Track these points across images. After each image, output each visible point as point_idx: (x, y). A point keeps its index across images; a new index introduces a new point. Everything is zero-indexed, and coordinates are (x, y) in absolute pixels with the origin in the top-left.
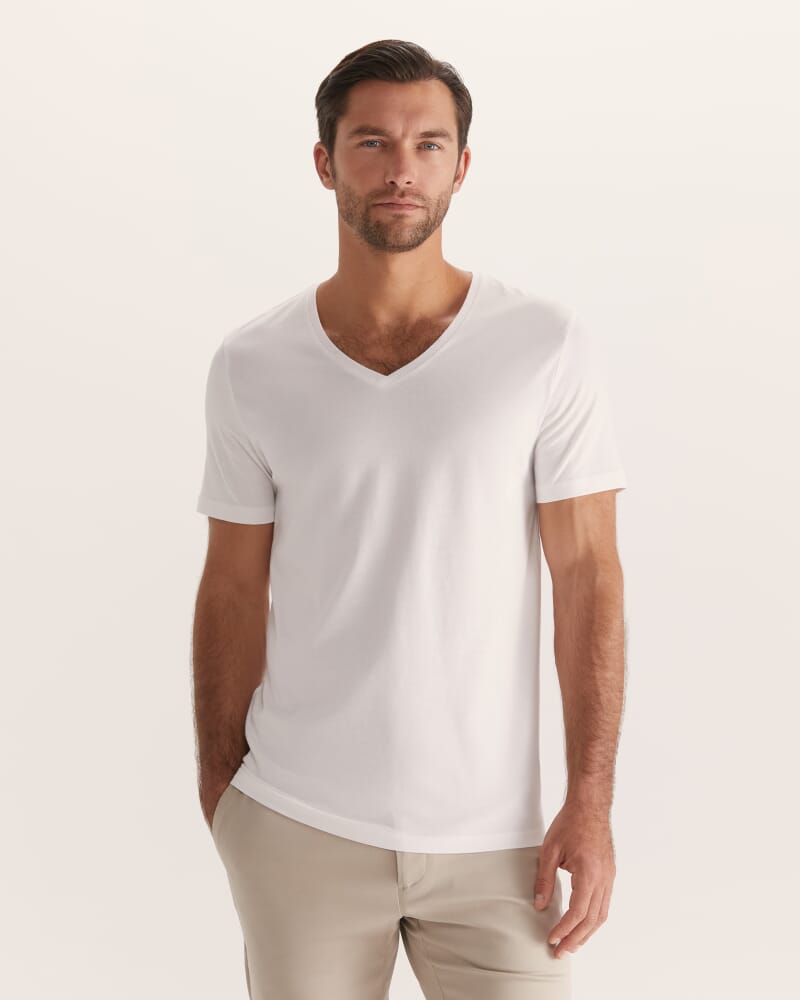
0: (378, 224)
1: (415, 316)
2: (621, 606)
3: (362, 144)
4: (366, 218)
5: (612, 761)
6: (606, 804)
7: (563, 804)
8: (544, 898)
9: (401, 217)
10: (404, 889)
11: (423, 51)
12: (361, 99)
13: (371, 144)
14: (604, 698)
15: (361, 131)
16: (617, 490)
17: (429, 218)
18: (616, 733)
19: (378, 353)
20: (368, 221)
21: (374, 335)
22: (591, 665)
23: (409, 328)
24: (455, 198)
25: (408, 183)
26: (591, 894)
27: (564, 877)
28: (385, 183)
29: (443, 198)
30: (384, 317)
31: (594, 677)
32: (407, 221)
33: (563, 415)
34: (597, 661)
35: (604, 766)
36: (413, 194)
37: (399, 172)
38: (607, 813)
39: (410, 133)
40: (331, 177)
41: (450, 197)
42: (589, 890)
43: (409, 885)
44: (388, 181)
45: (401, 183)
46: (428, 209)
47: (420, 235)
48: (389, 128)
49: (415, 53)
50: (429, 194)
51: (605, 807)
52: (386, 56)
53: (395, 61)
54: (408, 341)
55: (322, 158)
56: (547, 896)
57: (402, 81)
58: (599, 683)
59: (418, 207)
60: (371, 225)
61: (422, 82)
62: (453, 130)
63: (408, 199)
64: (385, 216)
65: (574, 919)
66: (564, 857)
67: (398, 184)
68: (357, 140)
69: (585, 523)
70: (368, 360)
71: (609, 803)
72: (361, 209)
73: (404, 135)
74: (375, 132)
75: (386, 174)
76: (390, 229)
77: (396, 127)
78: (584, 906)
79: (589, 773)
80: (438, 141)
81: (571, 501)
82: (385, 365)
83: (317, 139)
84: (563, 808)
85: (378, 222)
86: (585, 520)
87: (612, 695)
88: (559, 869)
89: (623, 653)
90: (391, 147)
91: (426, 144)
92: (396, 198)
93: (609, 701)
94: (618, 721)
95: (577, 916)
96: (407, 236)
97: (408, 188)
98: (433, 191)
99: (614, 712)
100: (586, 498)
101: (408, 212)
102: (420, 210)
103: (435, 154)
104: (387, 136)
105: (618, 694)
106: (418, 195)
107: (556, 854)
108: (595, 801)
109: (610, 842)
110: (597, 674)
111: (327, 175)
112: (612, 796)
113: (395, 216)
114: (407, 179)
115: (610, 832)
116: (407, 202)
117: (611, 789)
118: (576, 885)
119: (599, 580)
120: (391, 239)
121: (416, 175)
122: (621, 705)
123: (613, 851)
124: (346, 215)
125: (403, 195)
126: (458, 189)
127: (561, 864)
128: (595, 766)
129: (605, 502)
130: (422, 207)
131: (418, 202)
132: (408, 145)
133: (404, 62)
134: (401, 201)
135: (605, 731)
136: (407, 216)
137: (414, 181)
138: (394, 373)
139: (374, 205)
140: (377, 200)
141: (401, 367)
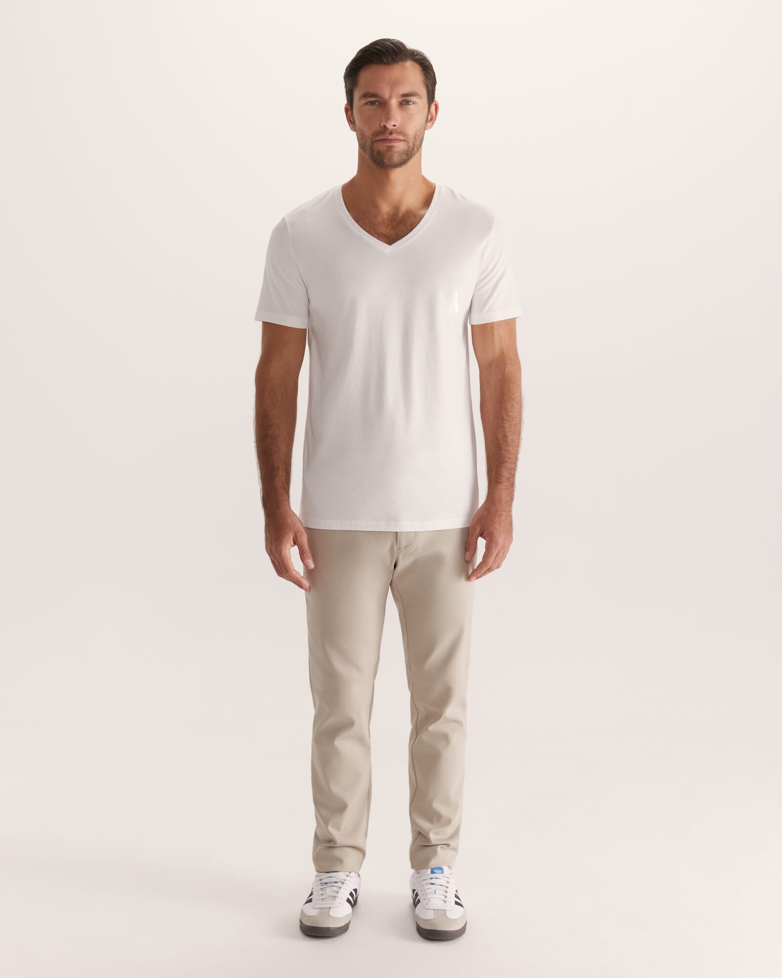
0: (379, 153)
1: (403, 209)
2: (520, 385)
3: (367, 104)
4: (372, 150)
5: (514, 476)
6: (509, 501)
7: (484, 501)
8: (470, 554)
9: (392, 147)
10: (400, 548)
11: (402, 44)
12: (365, 76)
13: (372, 103)
14: (509, 439)
15: (365, 96)
16: (517, 318)
17: (409, 147)
18: (516, 459)
19: (384, 230)
20: (373, 151)
21: (380, 219)
22: (503, 419)
23: (400, 215)
24: (427, 133)
25: (394, 126)
26: (495, 554)
27: (481, 543)
28: (381, 127)
29: (418, 133)
30: (385, 208)
31: (504, 427)
32: (395, 150)
33: (491, 272)
34: (505, 417)
35: (509, 478)
36: (397, 132)
37: (388, 119)
38: (510, 506)
39: (394, 95)
40: (354, 124)
41: (424, 133)
42: (495, 552)
43: (403, 547)
44: (382, 125)
45: (390, 126)
47: (404, 157)
48: (381, 93)
49: (396, 46)
50: (408, 133)
51: (509, 503)
52: (377, 49)
53: (383, 52)
54: (400, 222)
55: (349, 113)
56: (471, 553)
57: (388, 63)
58: (507, 431)
59: (401, 140)
60: (375, 153)
61: (401, 63)
62: (423, 92)
63: (394, 136)
64: (382, 147)
65: (484, 567)
66: (483, 531)
67: (388, 126)
68: (363, 101)
69: (500, 337)
70: (378, 234)
71: (512, 500)
72: (369, 143)
73: (391, 97)
74: (373, 95)
75: (381, 121)
76: (385, 155)
77: (386, 93)
78: (491, 560)
79: (500, 483)
80: (413, 99)
81: (493, 323)
82: (388, 237)
84: (484, 502)
85: (378, 151)
86: (500, 335)
87: (514, 437)
88: (480, 538)
89: (521, 412)
90: (382, 104)
91: (405, 102)
92: (387, 136)
93: (513, 440)
94: (517, 452)
95: (486, 566)
96: (396, 158)
97: (394, 129)
98: (411, 130)
99: (516, 447)
100: (501, 322)
101: (396, 144)
102: (403, 142)
103: (412, 107)
104: (381, 98)
105: (518, 436)
106: (400, 133)
107: (478, 531)
108: (504, 500)
109: (511, 523)
110: (506, 425)
111: (352, 123)
112: (513, 496)
113: (388, 147)
114: (393, 123)
115: (511, 517)
116: (395, 138)
117: (513, 492)
118: (488, 548)
119: (507, 370)
120: (386, 161)
121: (399, 119)
122: (519, 442)
123: (512, 528)
124: (362, 146)
125: (391, 133)
126: (431, 127)
127: (481, 535)
128: (504, 479)
129: (510, 324)
130: (404, 140)
131: (401, 137)
132: (394, 102)
133: (388, 52)
134: (391, 137)
135: (509, 458)
136: (395, 147)
137: (398, 125)
138: (394, 244)
139: (375, 141)
140: (377, 138)
141: (398, 240)
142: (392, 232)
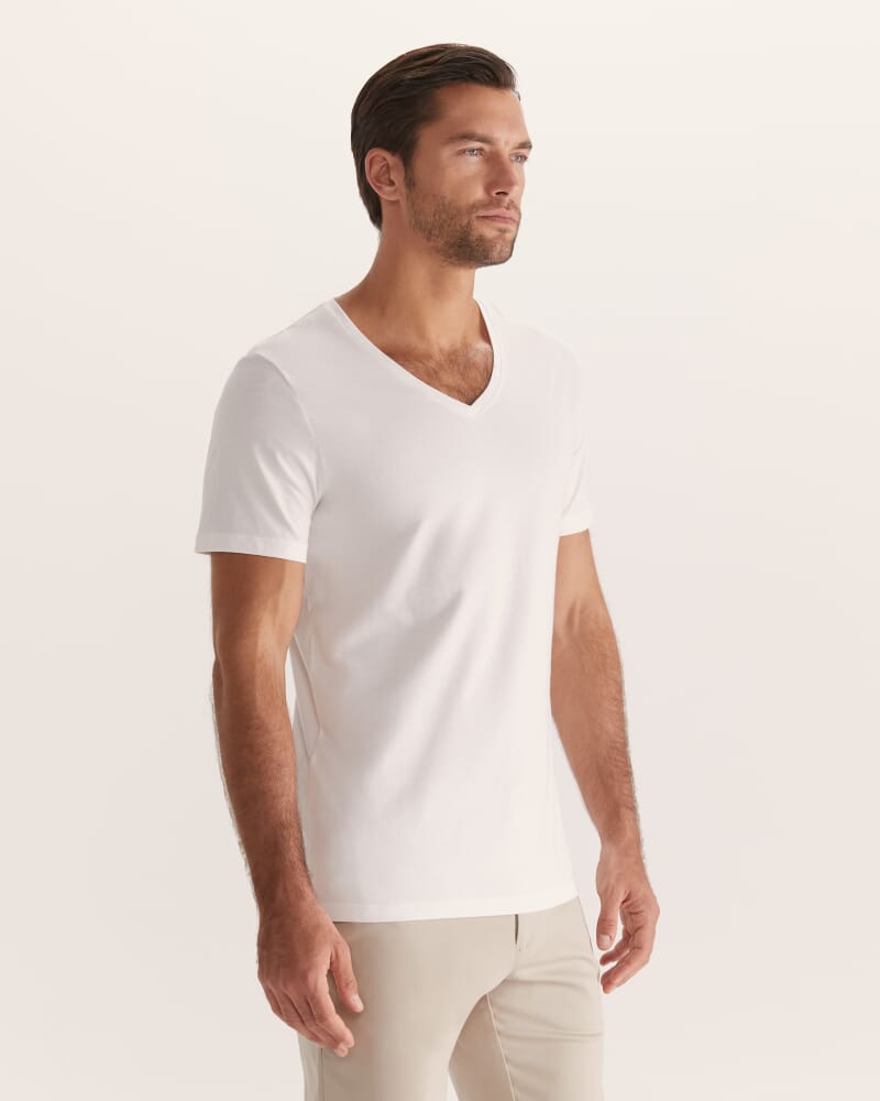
3: (463, 152)
4: (466, 231)
8: (611, 938)
9: (505, 230)
13: (472, 152)
15: (464, 138)
19: (450, 379)
20: (468, 234)
28: (490, 195)
32: (509, 236)
37: (510, 183)
39: (511, 142)
40: (400, 183)
44: (495, 192)
54: (467, 365)
56: (613, 936)
59: (515, 222)
60: (472, 239)
63: (512, 212)
64: (488, 229)
68: (455, 147)
70: (444, 386)
75: (490, 184)
76: (495, 244)
82: (462, 393)
85: (481, 237)
90: (491, 157)
92: (503, 210)
97: (512, 200)
101: (510, 227)
106: (517, 209)
116: (511, 215)
125: (509, 208)
132: (507, 155)
134: (507, 214)
136: (509, 231)
138: (477, 401)
139: (478, 217)
140: (482, 213)
141: (477, 397)
142: (463, 383)
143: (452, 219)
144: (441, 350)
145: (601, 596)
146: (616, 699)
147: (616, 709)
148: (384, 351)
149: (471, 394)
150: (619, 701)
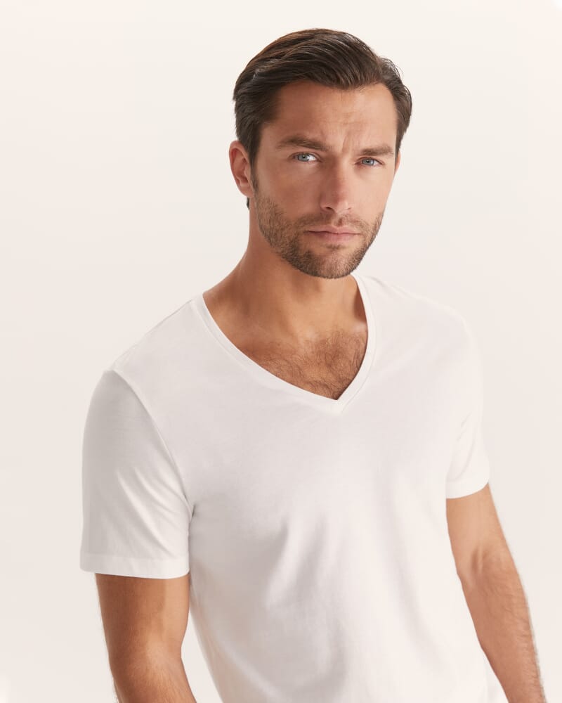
0: (309, 255)
4: (294, 247)
9: (336, 246)
13: (303, 157)
15: (296, 141)
17: (365, 245)
20: (297, 250)
21: (302, 355)
25: (348, 210)
28: (322, 210)
32: (343, 253)
36: (351, 221)
37: (338, 196)
40: (250, 182)
44: (324, 206)
45: (340, 210)
46: (365, 237)
50: (366, 219)
55: (239, 159)
59: (354, 234)
60: (301, 254)
63: (345, 228)
64: (318, 245)
67: (337, 212)
68: (290, 151)
73: (345, 150)
75: (322, 198)
76: (323, 263)
77: (336, 140)
82: (327, 386)
83: (235, 138)
85: (309, 252)
90: (328, 164)
91: (366, 160)
92: (332, 226)
96: (343, 268)
97: (346, 215)
98: (372, 214)
101: (346, 243)
102: (356, 237)
103: (376, 170)
104: (326, 151)
106: (355, 222)
111: (245, 180)
113: (330, 247)
116: (345, 231)
125: (340, 222)
130: (358, 234)
131: (356, 230)
132: (347, 165)
134: (338, 229)
136: (344, 248)
137: (353, 207)
138: (342, 396)
139: (305, 232)
140: (308, 228)
141: (346, 388)
142: (330, 375)
143: (282, 229)
144: (307, 342)
145: (503, 539)
146: (525, 636)
147: (526, 645)
148: (238, 348)
149: (339, 386)
150: (528, 636)
